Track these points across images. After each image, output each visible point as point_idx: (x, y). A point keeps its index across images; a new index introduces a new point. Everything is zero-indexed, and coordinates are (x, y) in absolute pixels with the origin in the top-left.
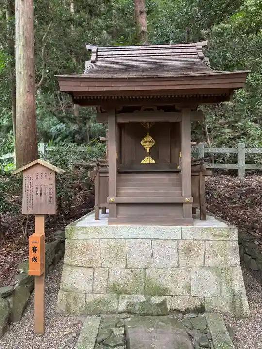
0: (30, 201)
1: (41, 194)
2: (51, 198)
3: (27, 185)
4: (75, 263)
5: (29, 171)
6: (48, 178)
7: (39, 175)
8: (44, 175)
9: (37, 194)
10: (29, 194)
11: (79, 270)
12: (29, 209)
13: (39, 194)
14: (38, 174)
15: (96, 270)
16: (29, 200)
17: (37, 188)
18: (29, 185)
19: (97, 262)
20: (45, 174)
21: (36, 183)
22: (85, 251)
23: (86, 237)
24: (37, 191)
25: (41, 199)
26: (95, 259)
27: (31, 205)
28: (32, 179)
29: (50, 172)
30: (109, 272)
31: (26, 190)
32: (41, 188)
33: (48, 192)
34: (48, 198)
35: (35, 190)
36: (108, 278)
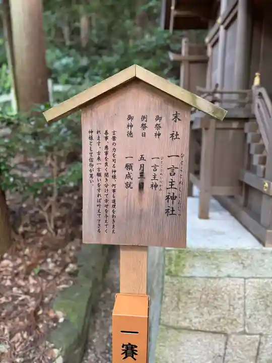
0: (107, 206)
1: (141, 186)
2: (174, 198)
3: (95, 156)
4: (185, 324)
5: (101, 109)
6: (166, 132)
7: (137, 123)
8: (151, 123)
9: (128, 185)
10: (102, 187)
11: (193, 337)
12: (103, 228)
13: (136, 186)
14: (130, 118)
15: (231, 340)
16: (103, 203)
17: (129, 167)
18: (103, 156)
19: (234, 323)
20: (158, 118)
21: (124, 150)
22: (210, 299)
23: (214, 273)
24: (128, 176)
25: (141, 199)
26: (230, 317)
27: (110, 219)
28: (110, 136)
29: (172, 111)
30: (260, 343)
31: (95, 173)
32: (142, 166)
33: (164, 179)
34: (163, 200)
35: (121, 172)
36: (258, 354)
